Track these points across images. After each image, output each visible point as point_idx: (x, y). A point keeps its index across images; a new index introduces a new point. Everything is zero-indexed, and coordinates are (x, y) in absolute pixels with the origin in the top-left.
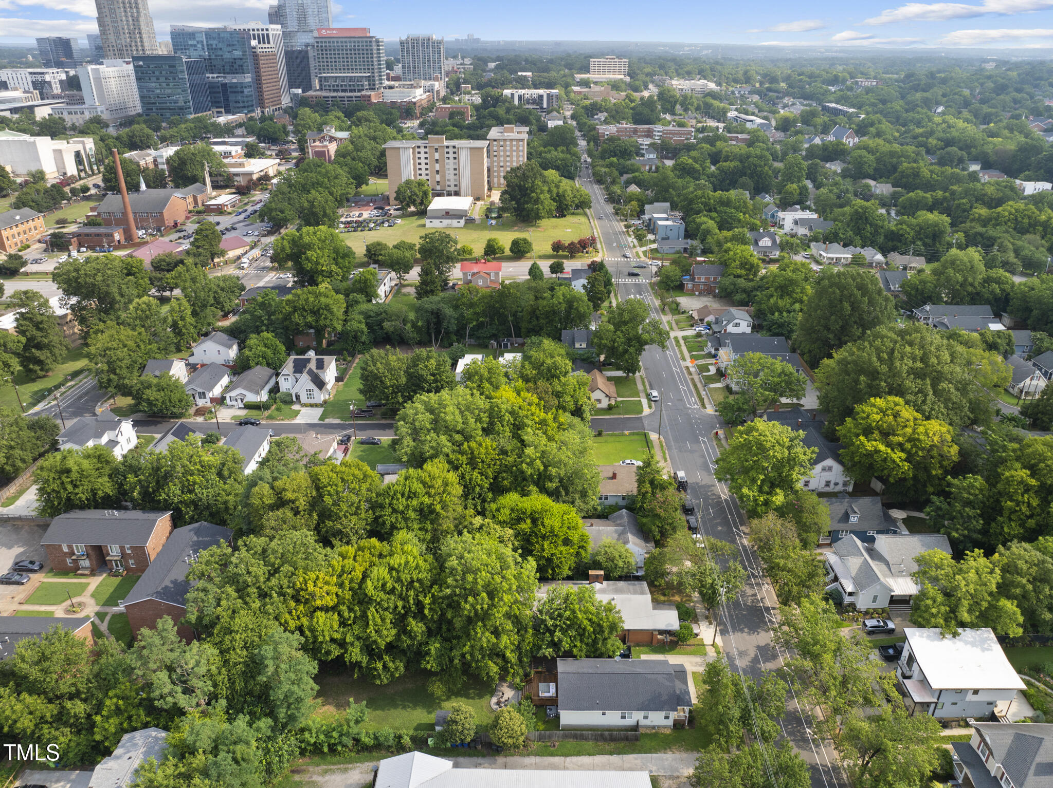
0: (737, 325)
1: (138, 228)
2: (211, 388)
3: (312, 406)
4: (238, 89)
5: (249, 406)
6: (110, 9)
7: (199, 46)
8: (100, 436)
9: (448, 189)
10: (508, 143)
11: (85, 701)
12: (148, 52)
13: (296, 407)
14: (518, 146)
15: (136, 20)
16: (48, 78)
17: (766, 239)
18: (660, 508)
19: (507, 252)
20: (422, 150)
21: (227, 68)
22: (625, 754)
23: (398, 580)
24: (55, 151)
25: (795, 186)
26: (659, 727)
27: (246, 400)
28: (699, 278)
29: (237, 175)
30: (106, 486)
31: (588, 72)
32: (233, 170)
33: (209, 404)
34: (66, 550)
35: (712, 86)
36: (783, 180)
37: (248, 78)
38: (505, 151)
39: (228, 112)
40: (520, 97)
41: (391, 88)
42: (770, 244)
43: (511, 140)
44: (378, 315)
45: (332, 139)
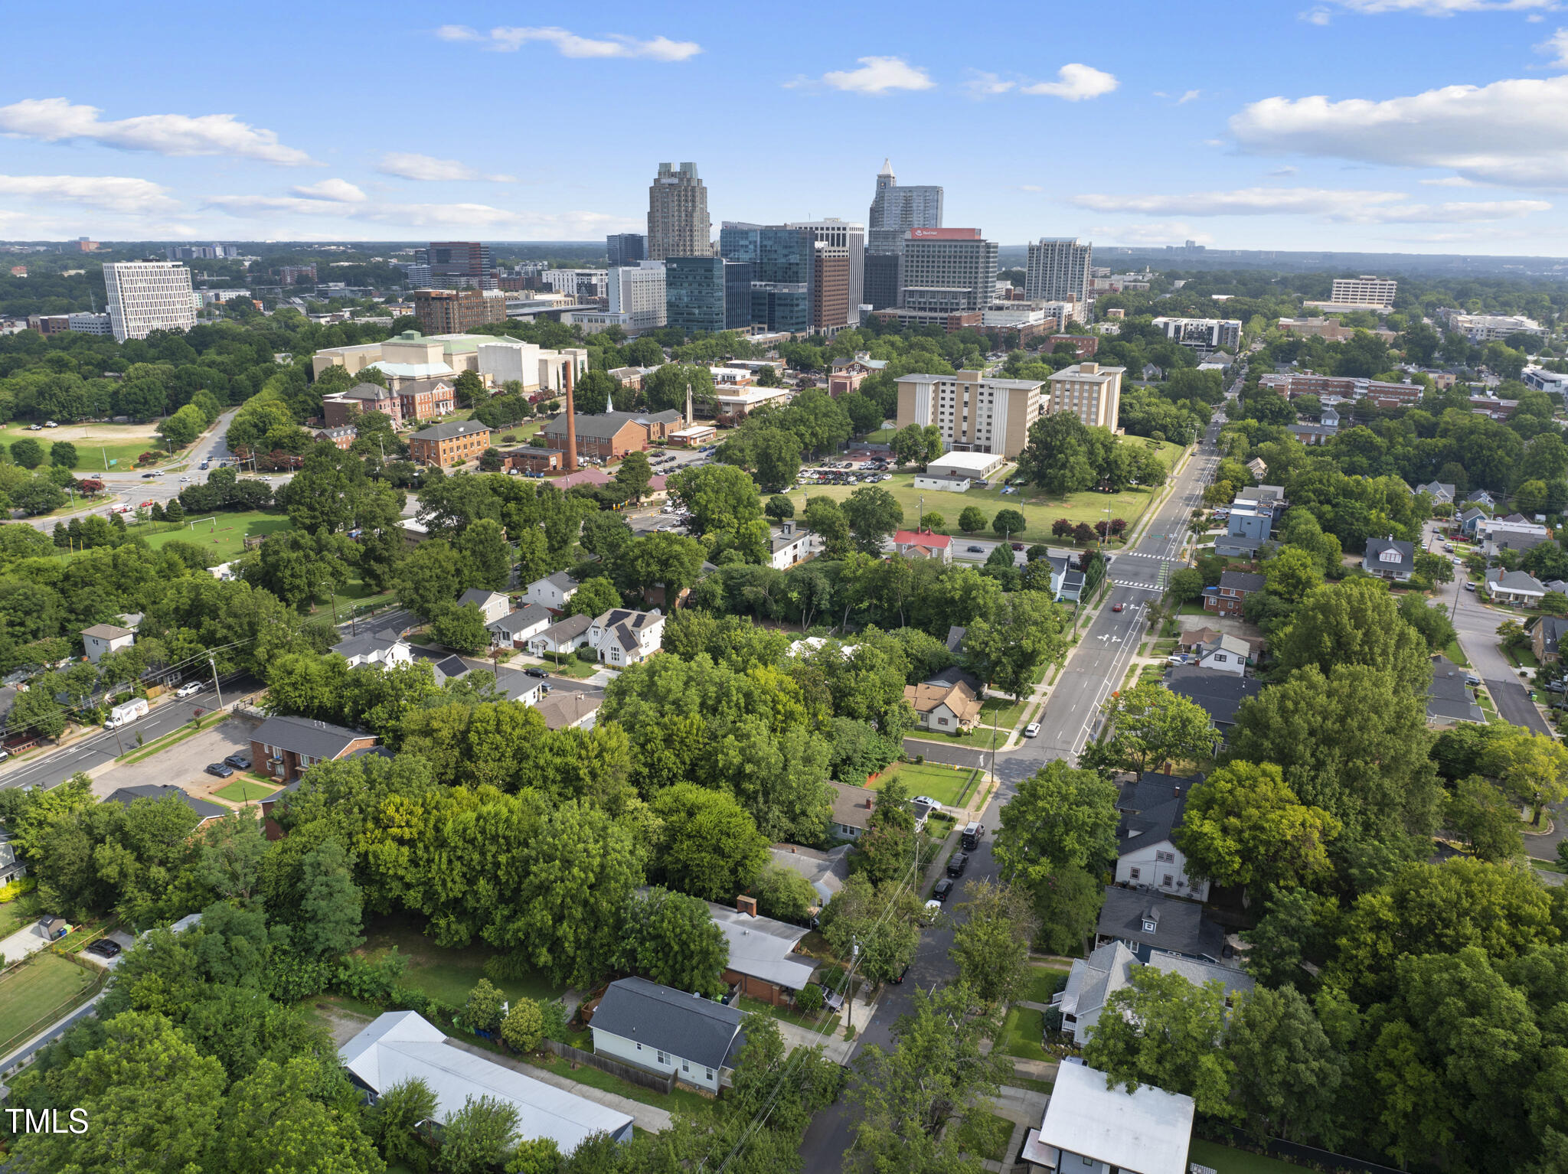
0: (1222, 658)
1: (580, 454)
2: (519, 628)
3: (614, 668)
4: (789, 301)
5: (548, 657)
6: (663, 203)
7: (751, 247)
8: (367, 652)
9: (978, 442)
10: (1077, 387)
11: (169, 870)
12: (696, 253)
13: (596, 667)
14: (1091, 392)
15: (690, 215)
16: (594, 280)
17: (1391, 551)
18: (872, 844)
19: (989, 527)
20: (948, 388)
21: (780, 274)
22: (644, 1102)
23: (483, 832)
24: (541, 361)
25: (1541, 484)
26: (700, 1087)
27: (548, 648)
28: (1227, 592)
29: (727, 404)
30: (325, 696)
31: (1329, 298)
32: (722, 398)
33: (512, 648)
34: (267, 751)
35: (1532, 325)
36: (1526, 473)
37: (803, 288)
38: (1071, 397)
39: (771, 329)
40: (1178, 329)
41: (1000, 308)
42: (1398, 560)
43: (1083, 383)
44: (743, 576)
45: (863, 368)
